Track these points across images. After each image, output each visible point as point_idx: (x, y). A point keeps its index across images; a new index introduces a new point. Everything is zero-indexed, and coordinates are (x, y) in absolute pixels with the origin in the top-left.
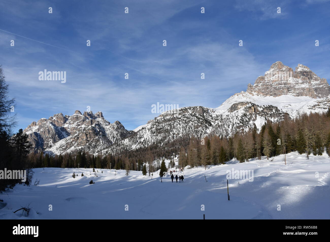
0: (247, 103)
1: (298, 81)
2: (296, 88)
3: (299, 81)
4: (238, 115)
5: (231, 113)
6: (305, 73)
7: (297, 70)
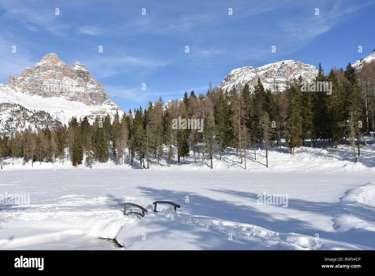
0: (15, 105)
4: (2, 119)
6: (81, 74)
7: (74, 68)
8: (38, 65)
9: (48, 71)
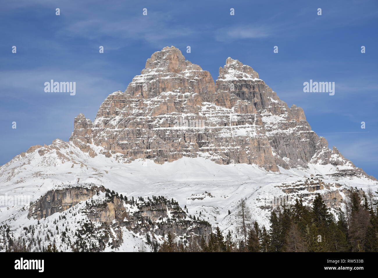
0: (94, 190)
1: (227, 117)
2: (222, 138)
3: (231, 115)
4: (66, 230)
5: (42, 220)
6: (245, 89)
7: (224, 78)
8: (137, 83)
9: (163, 93)
